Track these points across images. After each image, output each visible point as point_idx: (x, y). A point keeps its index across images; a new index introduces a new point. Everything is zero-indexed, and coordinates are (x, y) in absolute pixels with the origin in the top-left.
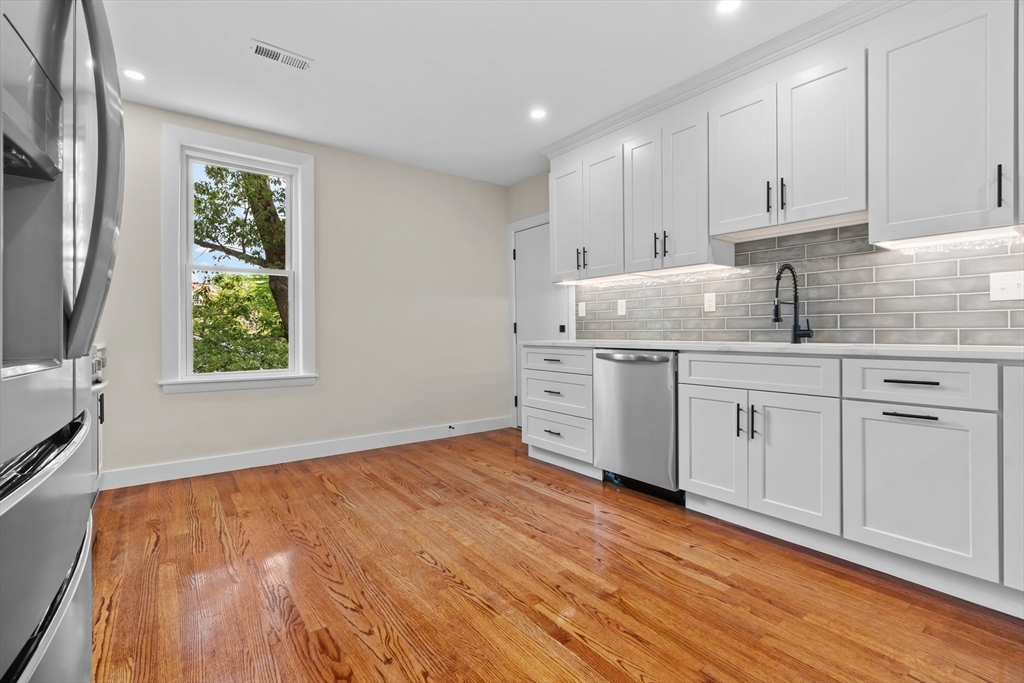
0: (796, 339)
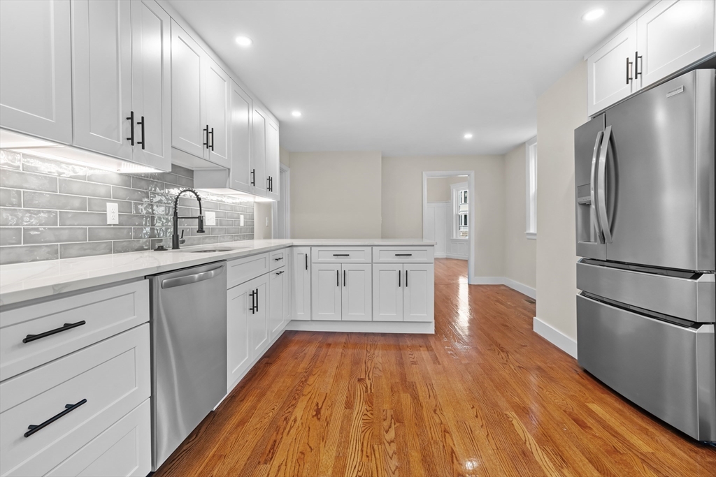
0: (175, 247)
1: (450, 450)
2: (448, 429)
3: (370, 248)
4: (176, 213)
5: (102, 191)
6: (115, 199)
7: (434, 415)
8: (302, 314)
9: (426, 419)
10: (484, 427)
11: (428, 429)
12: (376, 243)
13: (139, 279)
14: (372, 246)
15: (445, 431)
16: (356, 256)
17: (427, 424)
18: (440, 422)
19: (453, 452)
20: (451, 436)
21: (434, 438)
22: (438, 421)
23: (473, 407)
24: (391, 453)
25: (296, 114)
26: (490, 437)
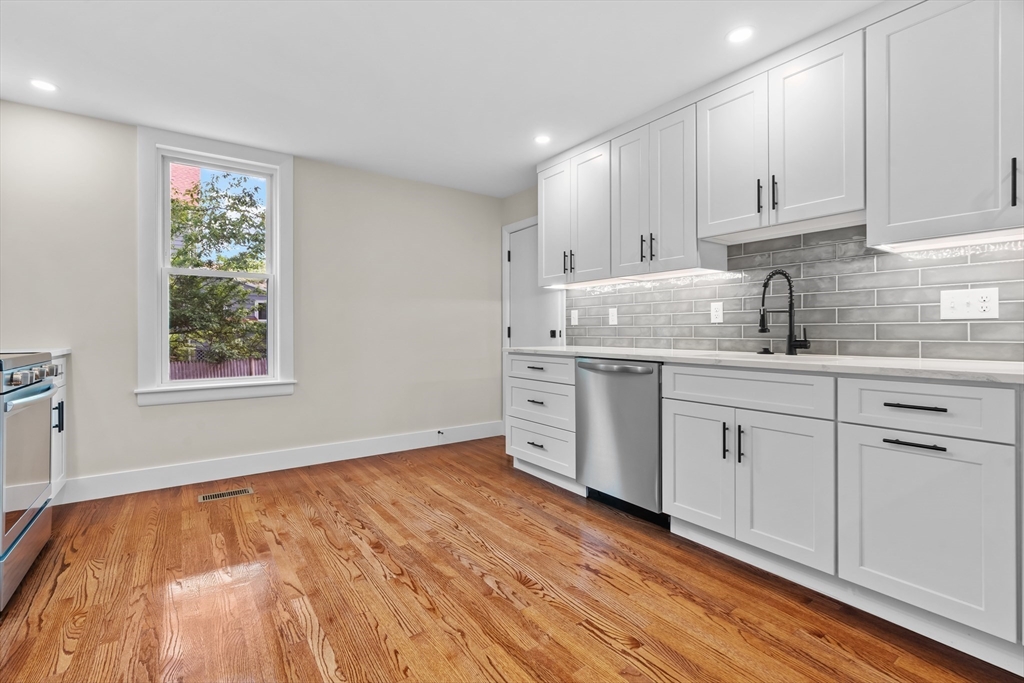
1: (419, 591)
2: (432, 614)
5: (707, 293)
6: (720, 298)
7: (461, 627)
9: (467, 616)
10: (382, 638)
11: (455, 603)
15: (434, 609)
17: (461, 610)
18: (446, 618)
19: (415, 591)
20: (424, 607)
21: (442, 596)
22: (450, 620)
23: (405, 671)
24: (474, 567)
26: (373, 624)
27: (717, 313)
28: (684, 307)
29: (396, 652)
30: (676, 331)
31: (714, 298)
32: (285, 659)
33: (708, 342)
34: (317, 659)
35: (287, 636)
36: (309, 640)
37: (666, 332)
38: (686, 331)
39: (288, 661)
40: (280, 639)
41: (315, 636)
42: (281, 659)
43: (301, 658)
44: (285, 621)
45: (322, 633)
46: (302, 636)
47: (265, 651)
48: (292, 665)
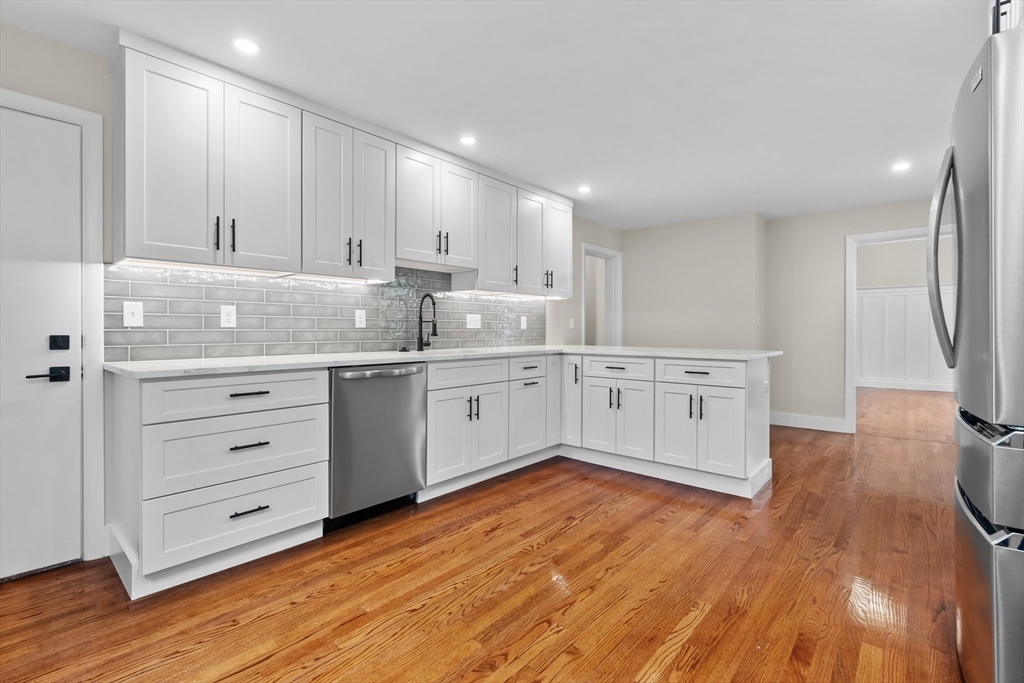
0: (420, 349)
3: (652, 360)
4: (421, 318)
5: (352, 301)
6: (364, 306)
8: (571, 438)
12: (659, 354)
13: (322, 369)
14: (654, 358)
16: (636, 370)
23: (663, 582)
24: (511, 580)
25: (584, 190)
27: (361, 319)
28: (330, 311)
29: (651, 591)
30: (321, 335)
31: (357, 306)
32: (715, 643)
33: (352, 345)
34: (696, 625)
35: (694, 658)
36: (685, 640)
37: (309, 336)
38: (332, 335)
39: (714, 640)
40: (702, 660)
41: (677, 639)
42: (716, 646)
43: (704, 635)
44: (680, 673)
45: (670, 636)
46: (685, 648)
47: (721, 661)
48: (715, 635)
